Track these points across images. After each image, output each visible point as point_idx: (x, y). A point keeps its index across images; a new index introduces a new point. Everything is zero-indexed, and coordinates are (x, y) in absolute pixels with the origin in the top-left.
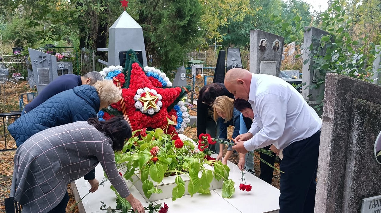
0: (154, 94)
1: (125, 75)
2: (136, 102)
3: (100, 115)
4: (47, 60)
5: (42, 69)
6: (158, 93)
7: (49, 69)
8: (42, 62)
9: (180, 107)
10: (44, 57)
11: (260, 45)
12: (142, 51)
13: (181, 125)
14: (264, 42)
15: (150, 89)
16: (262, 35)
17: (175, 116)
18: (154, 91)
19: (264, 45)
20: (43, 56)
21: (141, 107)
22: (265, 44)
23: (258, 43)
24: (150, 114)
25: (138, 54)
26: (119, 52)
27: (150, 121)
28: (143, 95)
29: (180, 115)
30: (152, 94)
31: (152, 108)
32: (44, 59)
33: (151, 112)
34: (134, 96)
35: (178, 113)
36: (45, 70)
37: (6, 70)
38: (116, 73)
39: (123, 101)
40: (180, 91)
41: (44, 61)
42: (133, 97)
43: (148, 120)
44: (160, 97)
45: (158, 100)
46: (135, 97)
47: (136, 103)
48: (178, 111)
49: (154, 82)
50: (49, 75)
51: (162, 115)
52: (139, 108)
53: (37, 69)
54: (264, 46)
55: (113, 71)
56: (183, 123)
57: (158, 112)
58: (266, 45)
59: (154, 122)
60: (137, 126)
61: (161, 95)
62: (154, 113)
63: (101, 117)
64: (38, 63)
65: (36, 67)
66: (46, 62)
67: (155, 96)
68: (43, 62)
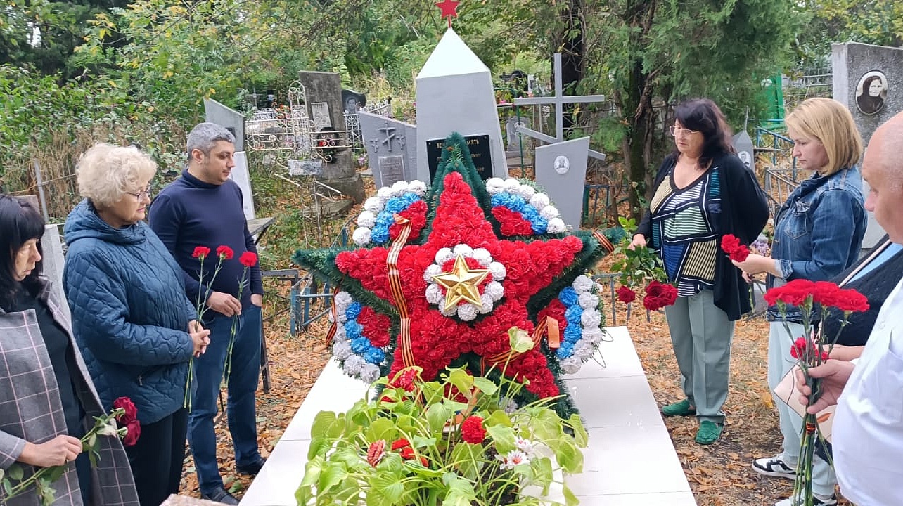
0: (480, 263)
1: (430, 206)
2: (429, 284)
3: (350, 313)
4: (397, 137)
5: (388, 159)
6: (495, 259)
7: (401, 156)
8: (387, 141)
9: (579, 295)
10: (390, 131)
11: (859, 94)
12: (487, 136)
13: (575, 346)
14: (874, 83)
15: (473, 249)
16: (867, 60)
17: (556, 322)
18: (482, 255)
19: (874, 91)
20: (389, 128)
21: (439, 299)
22: (880, 89)
23: (852, 87)
24: (463, 318)
25: (478, 143)
26: (427, 142)
27: (466, 337)
28: (449, 266)
29: (573, 318)
30: (473, 264)
31: (467, 302)
32: (390, 137)
33: (466, 314)
34: (426, 269)
35: (568, 313)
36: (395, 160)
37: (316, 163)
38: (407, 202)
39: (396, 281)
40: (575, 250)
41: (391, 139)
42: (422, 269)
43: (461, 334)
44: (498, 269)
45: (490, 278)
46: (426, 271)
47: (430, 287)
48: (568, 306)
49: (509, 222)
50: (402, 173)
51: (499, 320)
52: (434, 302)
53: (377, 159)
54: (877, 95)
55: (399, 197)
56: (579, 342)
57: (489, 314)
58: (885, 92)
59: (478, 340)
60: (429, 351)
61: (505, 265)
62: (477, 317)
63: (352, 319)
64: (380, 144)
65: (376, 154)
66: (394, 142)
67: (481, 268)
68: (389, 142)
